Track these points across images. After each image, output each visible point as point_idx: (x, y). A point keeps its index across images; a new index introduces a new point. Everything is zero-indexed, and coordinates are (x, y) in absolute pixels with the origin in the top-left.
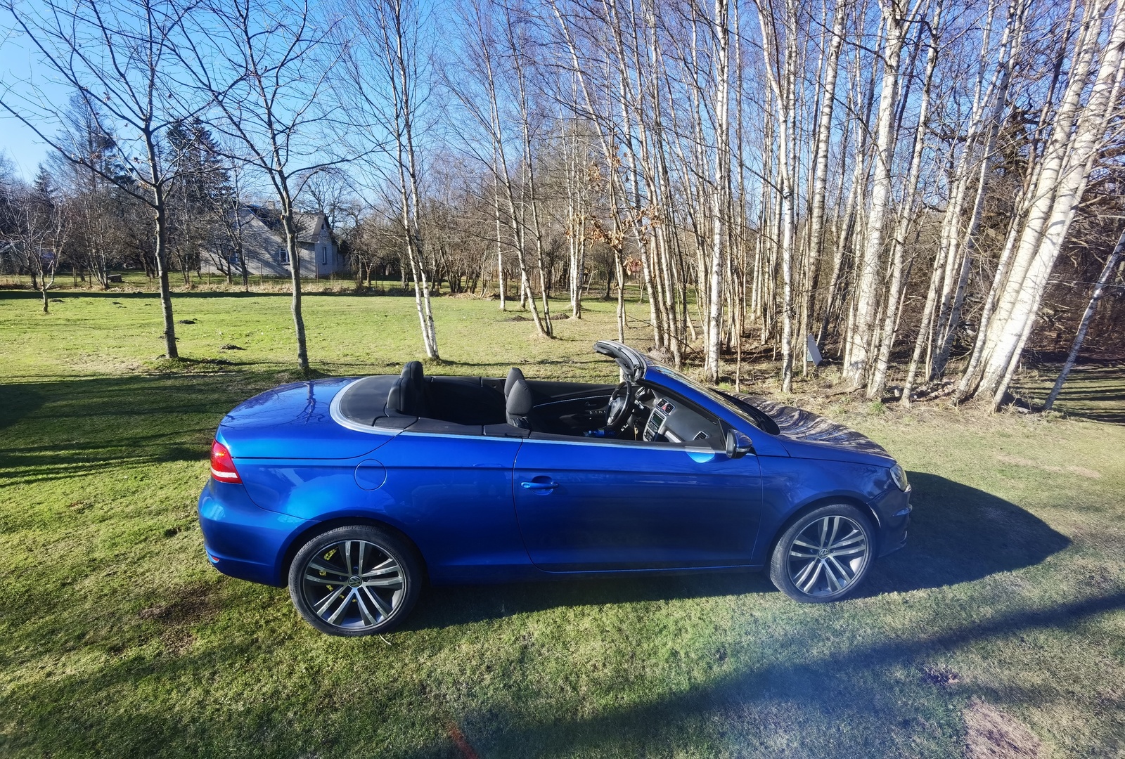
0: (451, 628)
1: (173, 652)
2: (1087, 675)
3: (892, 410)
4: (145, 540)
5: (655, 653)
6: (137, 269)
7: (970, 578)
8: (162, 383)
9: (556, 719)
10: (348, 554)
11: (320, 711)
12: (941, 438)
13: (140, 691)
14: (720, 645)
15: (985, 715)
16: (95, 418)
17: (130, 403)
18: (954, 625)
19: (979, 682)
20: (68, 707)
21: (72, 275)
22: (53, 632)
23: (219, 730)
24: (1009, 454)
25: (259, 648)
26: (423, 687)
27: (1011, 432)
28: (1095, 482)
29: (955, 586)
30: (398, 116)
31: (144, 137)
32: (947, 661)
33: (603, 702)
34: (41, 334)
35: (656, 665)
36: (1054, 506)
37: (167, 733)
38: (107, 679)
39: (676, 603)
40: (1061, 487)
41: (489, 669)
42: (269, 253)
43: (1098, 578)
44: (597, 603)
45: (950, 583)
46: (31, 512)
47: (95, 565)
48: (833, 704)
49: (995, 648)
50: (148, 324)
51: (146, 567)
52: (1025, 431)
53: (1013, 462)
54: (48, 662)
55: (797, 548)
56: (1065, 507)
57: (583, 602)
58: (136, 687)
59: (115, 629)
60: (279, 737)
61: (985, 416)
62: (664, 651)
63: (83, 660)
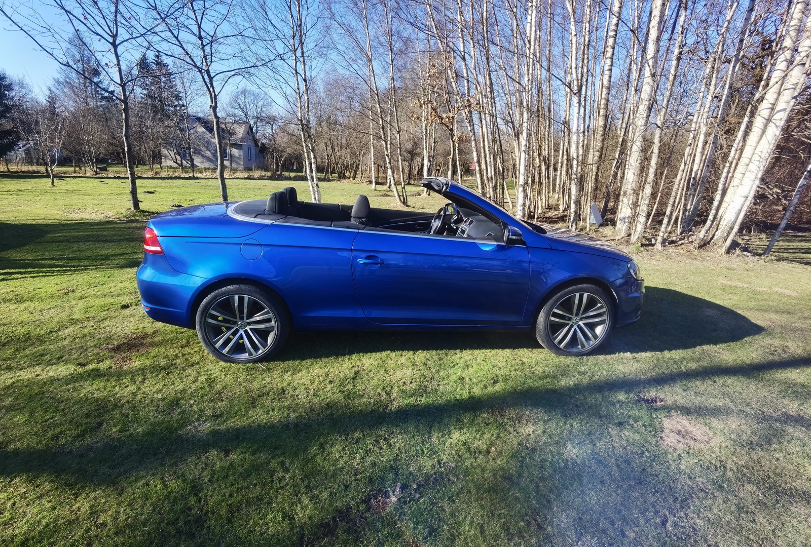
0: (309, 361)
1: (120, 367)
2: (756, 403)
3: (647, 251)
4: (108, 310)
5: (448, 378)
6: (118, 164)
7: (685, 346)
8: (128, 225)
9: (372, 410)
10: (236, 304)
11: (211, 401)
12: (681, 269)
13: (94, 386)
14: (494, 375)
15: (678, 422)
16: (81, 244)
17: (105, 236)
18: (667, 372)
19: (678, 403)
20: (48, 391)
21: (72, 166)
22: (42, 355)
23: (144, 407)
24: (731, 280)
25: (177, 368)
26: (283, 391)
27: (735, 266)
28: (793, 298)
29: (673, 352)
30: (294, 37)
31: (113, 50)
32: (657, 391)
33: (407, 402)
34: (48, 197)
35: (448, 384)
36: (757, 310)
37: (110, 408)
38: (74, 379)
39: (468, 352)
40: (765, 300)
41: (331, 382)
43: (780, 351)
44: (413, 350)
45: (670, 350)
46: (33, 293)
47: (73, 322)
48: (570, 412)
49: (694, 385)
50: (122, 193)
51: (107, 324)
52: (746, 267)
53: (733, 284)
54: (38, 370)
55: (555, 315)
56: (766, 311)
57: (403, 349)
58: (93, 384)
59: (83, 355)
60: (183, 412)
61: (717, 256)
62: (454, 376)
63: (60, 369)
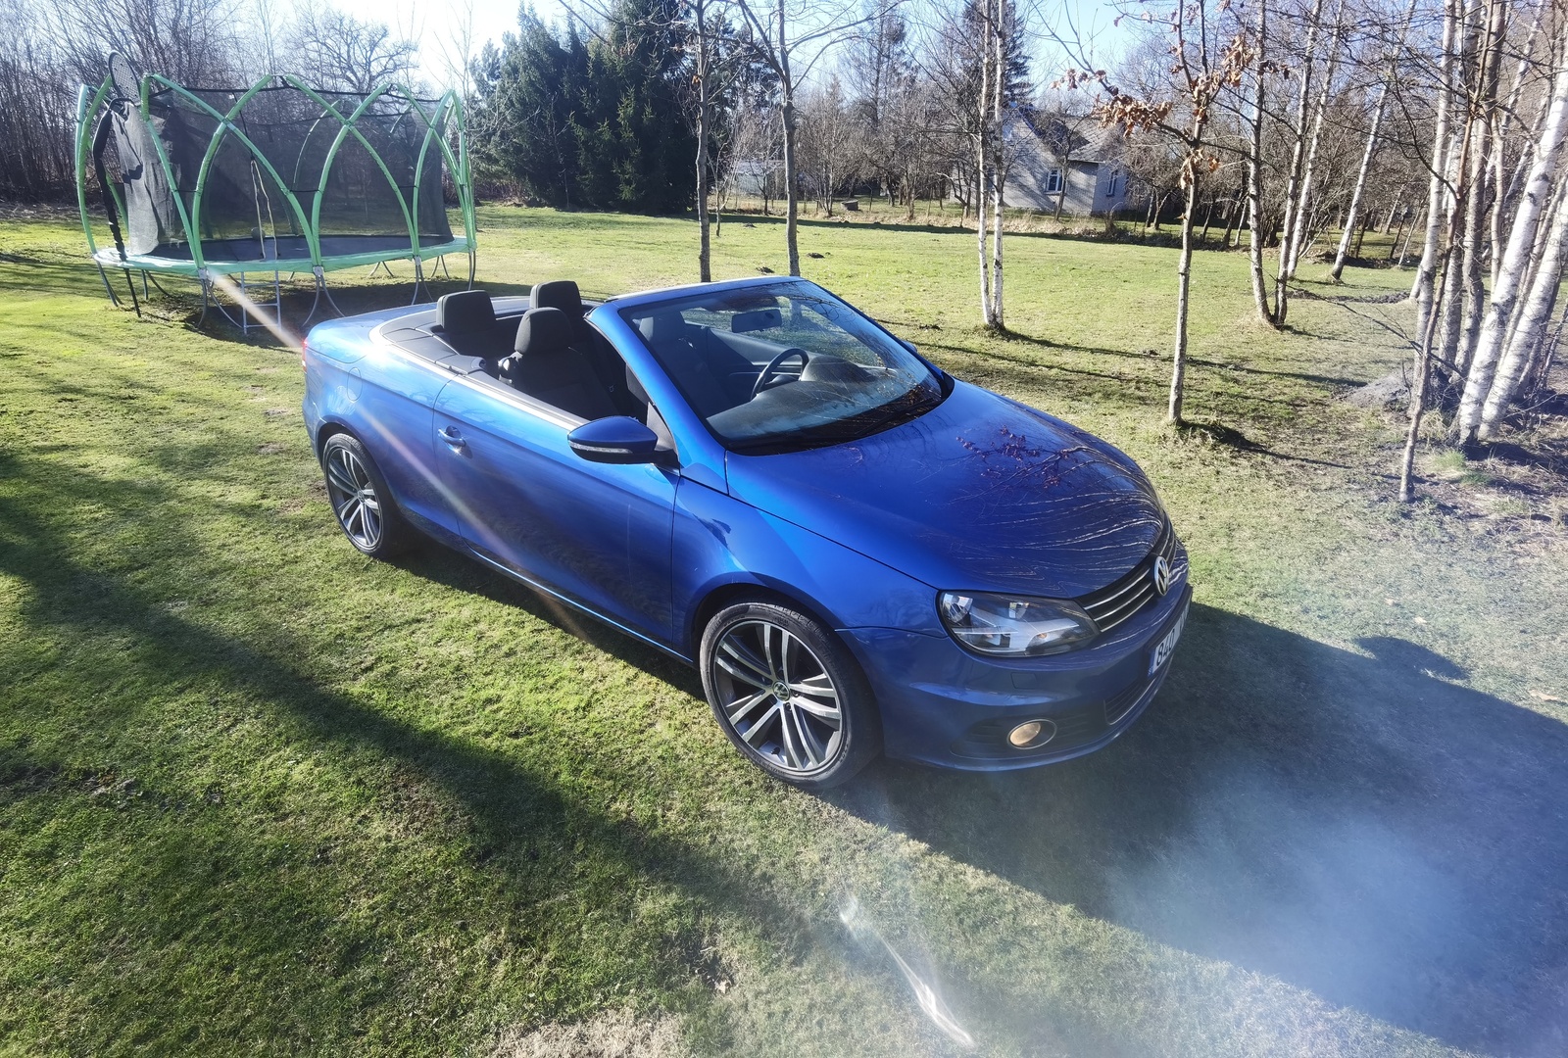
1: (279, 512)
35: (458, 698)
42: (1035, 177)
55: (725, 656)
62: (492, 692)
